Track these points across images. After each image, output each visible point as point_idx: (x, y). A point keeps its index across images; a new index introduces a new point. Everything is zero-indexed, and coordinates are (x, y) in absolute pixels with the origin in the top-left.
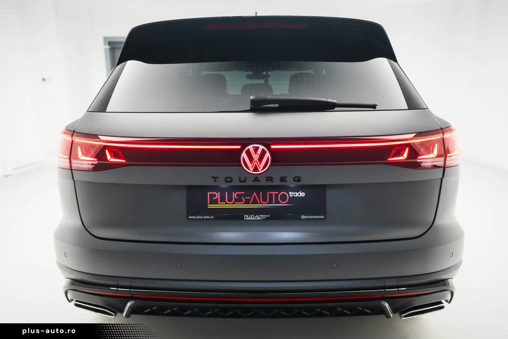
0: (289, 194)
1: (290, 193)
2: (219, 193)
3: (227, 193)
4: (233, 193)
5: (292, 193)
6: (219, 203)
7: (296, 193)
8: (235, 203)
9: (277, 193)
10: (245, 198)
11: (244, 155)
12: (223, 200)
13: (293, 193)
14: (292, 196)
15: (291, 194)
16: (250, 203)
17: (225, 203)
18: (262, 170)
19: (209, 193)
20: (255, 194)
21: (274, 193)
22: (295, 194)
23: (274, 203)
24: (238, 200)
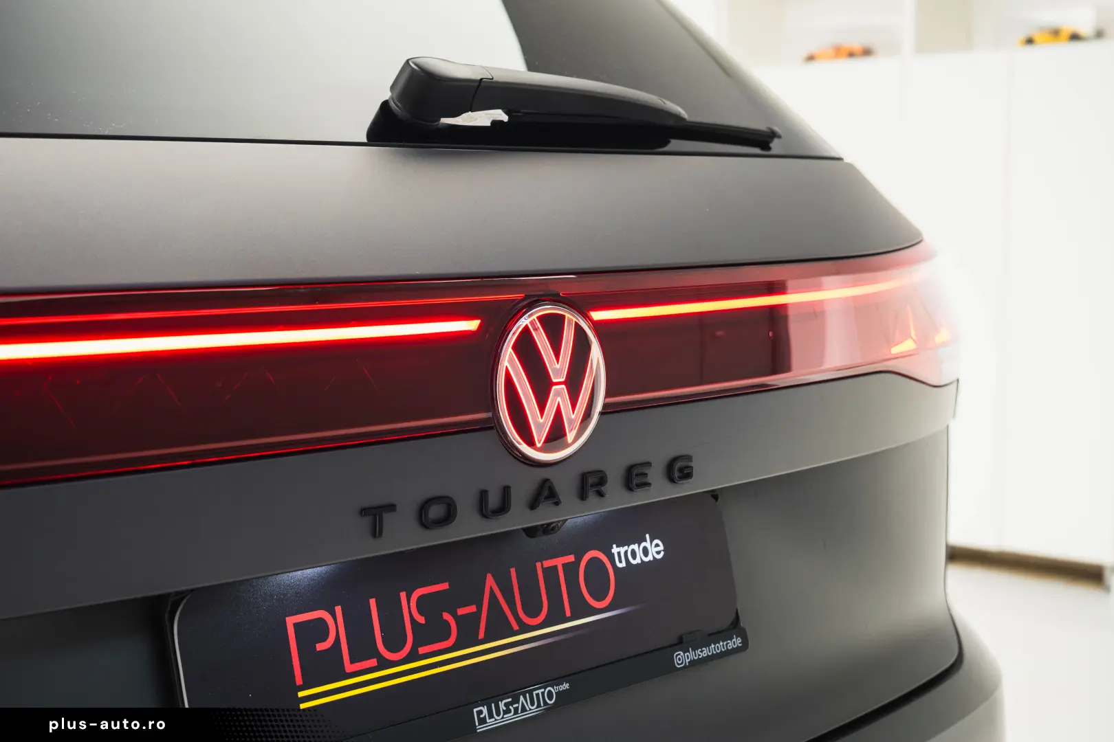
0: (611, 557)
1: (615, 550)
2: (338, 609)
3: (373, 602)
4: (403, 595)
5: (622, 550)
6: (349, 668)
7: (635, 547)
8: (422, 650)
9: (571, 558)
10: (454, 615)
11: (508, 360)
12: (362, 648)
13: (626, 548)
14: (623, 565)
15: (619, 553)
16: (481, 636)
17: (373, 662)
18: (574, 441)
19: (291, 621)
20: (490, 581)
21: (559, 562)
22: (633, 553)
23: (568, 614)
24: (431, 633)
